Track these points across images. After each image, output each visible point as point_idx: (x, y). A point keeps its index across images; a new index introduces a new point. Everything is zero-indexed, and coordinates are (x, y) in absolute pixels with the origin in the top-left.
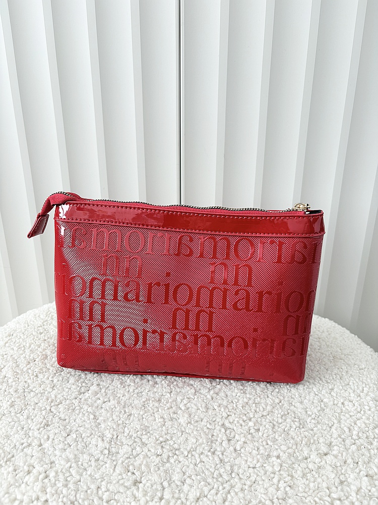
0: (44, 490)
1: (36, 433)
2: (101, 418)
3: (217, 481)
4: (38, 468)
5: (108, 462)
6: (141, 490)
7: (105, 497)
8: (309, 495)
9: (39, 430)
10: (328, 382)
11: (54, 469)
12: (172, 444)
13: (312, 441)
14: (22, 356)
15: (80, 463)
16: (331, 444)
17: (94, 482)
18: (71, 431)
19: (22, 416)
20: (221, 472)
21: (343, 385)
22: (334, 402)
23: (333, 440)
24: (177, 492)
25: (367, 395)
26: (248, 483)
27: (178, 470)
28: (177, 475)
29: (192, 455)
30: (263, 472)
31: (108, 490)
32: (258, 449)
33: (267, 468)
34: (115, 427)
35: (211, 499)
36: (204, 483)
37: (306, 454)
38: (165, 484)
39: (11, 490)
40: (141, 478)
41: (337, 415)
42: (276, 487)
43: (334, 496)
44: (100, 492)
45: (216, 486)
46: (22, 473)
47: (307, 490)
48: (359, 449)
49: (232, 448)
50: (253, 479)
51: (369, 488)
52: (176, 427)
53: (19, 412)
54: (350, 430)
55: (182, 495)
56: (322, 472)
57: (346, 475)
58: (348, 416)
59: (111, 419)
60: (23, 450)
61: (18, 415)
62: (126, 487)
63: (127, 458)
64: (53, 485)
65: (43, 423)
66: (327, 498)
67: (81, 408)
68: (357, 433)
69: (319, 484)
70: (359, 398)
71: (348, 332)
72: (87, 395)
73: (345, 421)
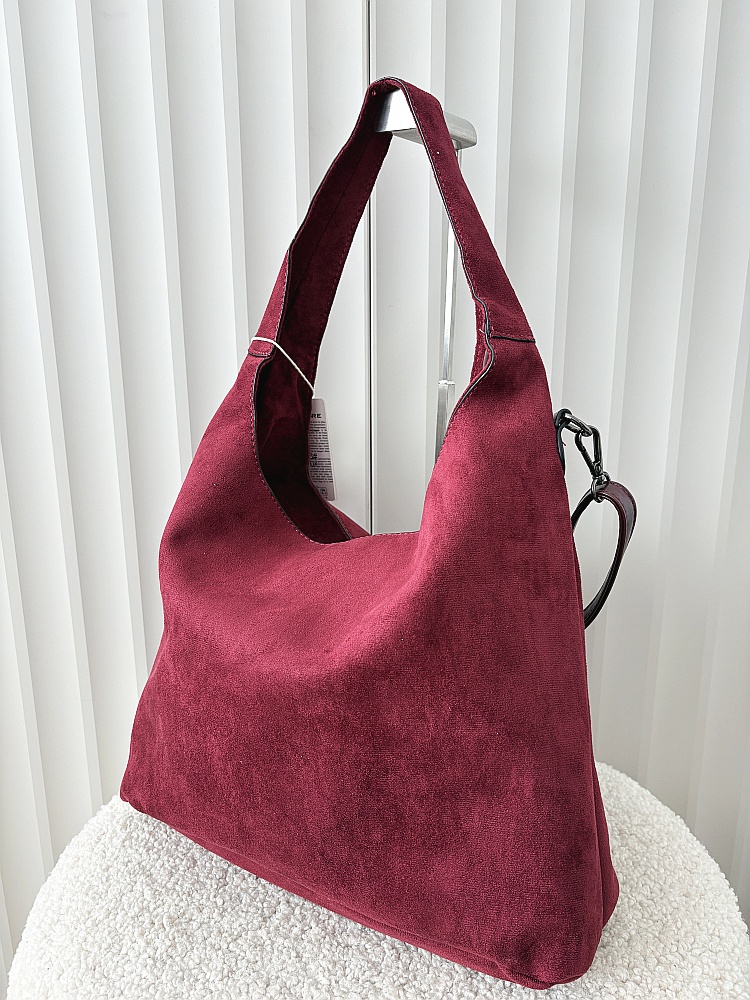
2: (306, 955)
14: (157, 865)
34: (330, 968)
59: (322, 956)
67: (273, 942)
72: (276, 920)
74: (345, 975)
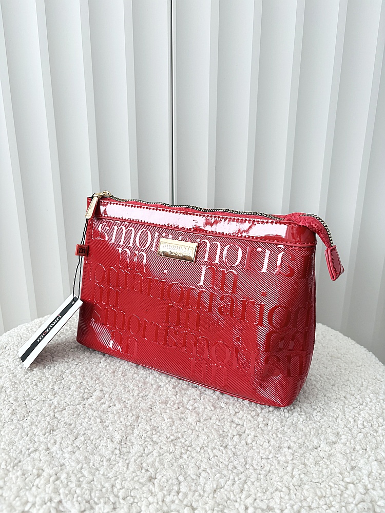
0: (56, 491)
1: (42, 438)
2: (108, 421)
3: (233, 472)
4: (48, 471)
5: (121, 461)
6: (156, 485)
7: (121, 494)
8: (324, 481)
9: (44, 435)
10: (328, 379)
11: (65, 470)
12: (183, 442)
13: (320, 432)
14: (18, 367)
15: (91, 464)
16: (338, 433)
17: (108, 481)
18: (78, 434)
19: (25, 423)
20: (235, 465)
21: (343, 380)
22: (336, 396)
23: (339, 429)
24: (194, 485)
25: (367, 388)
26: (263, 472)
27: (193, 465)
28: (192, 469)
29: (205, 451)
30: (276, 462)
31: (124, 488)
32: (269, 442)
33: (280, 458)
34: (123, 429)
35: (229, 490)
36: (220, 475)
37: (315, 443)
38: (181, 478)
39: (22, 493)
40: (156, 474)
41: (341, 407)
42: (291, 475)
43: (347, 480)
44: (115, 490)
45: (231, 477)
46: (32, 477)
47: (321, 476)
48: (365, 436)
49: (243, 442)
50: (267, 468)
51: (379, 471)
52: (186, 425)
53: (21, 419)
54: (355, 420)
55: (199, 488)
56: (333, 459)
57: (357, 461)
58: (352, 408)
59: (118, 422)
60: (29, 455)
61: (20, 422)
62: (141, 483)
63: (139, 457)
64: (65, 486)
65: (48, 428)
66: (341, 483)
67: (86, 413)
68: (362, 422)
69: (331, 470)
70: (360, 391)
71: (342, 335)
72: (91, 400)
73: (350, 412)
74: (133, 433)
